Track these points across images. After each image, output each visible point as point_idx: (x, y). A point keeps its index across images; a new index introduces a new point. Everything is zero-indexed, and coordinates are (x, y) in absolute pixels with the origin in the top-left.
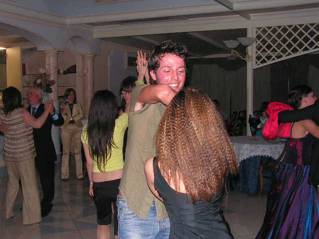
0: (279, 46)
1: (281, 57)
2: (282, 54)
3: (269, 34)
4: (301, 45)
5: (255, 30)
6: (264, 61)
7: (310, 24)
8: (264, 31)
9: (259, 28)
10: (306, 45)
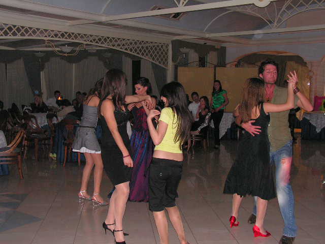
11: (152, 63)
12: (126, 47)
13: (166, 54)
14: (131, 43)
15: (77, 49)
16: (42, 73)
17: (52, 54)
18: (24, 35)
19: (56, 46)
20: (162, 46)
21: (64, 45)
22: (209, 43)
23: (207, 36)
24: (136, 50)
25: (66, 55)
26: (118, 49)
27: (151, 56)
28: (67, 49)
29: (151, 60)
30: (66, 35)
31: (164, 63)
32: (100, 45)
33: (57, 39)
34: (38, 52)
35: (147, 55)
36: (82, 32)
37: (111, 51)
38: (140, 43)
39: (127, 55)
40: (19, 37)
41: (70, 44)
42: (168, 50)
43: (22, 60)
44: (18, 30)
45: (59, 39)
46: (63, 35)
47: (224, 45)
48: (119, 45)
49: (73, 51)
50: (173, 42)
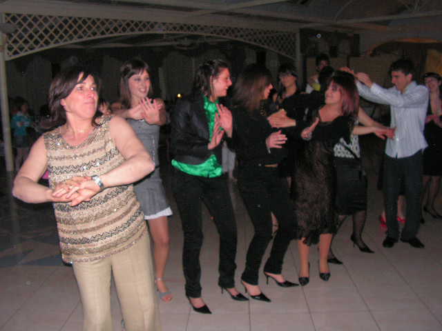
0: (31, 37)
1: (34, 48)
3: (20, 22)
4: (52, 37)
5: (4, 16)
6: (16, 53)
8: (14, 19)
9: (8, 15)
11: (279, 54)
12: (250, 37)
14: (255, 33)
15: (198, 42)
16: (160, 69)
17: (171, 48)
18: (142, 31)
19: (175, 40)
20: (289, 36)
21: (183, 38)
23: (339, 23)
24: (260, 41)
25: (185, 49)
26: (242, 40)
27: (278, 46)
28: (186, 42)
29: (277, 51)
32: (221, 36)
33: (175, 32)
34: (155, 47)
35: (273, 45)
36: (202, 23)
37: (232, 42)
39: (251, 47)
40: (137, 33)
41: (189, 37)
42: (295, 40)
44: (136, 25)
45: (177, 32)
46: (182, 28)
47: (356, 32)
48: (242, 36)
49: (192, 45)
50: (302, 31)
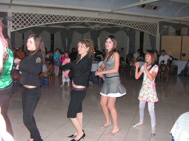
0: (22, 22)
1: (23, 27)
2: (24, 26)
3: (18, 16)
4: (32, 23)
5: (11, 13)
6: (15, 29)
7: (35, 14)
8: (16, 15)
9: (13, 13)
10: (34, 23)
12: (134, 25)
13: (156, 28)
22: (182, 23)
26: (129, 26)
30: (97, 20)
31: (154, 33)
32: (119, 24)
35: (144, 29)
38: (140, 23)
43: (59, 33)
50: (160, 23)
